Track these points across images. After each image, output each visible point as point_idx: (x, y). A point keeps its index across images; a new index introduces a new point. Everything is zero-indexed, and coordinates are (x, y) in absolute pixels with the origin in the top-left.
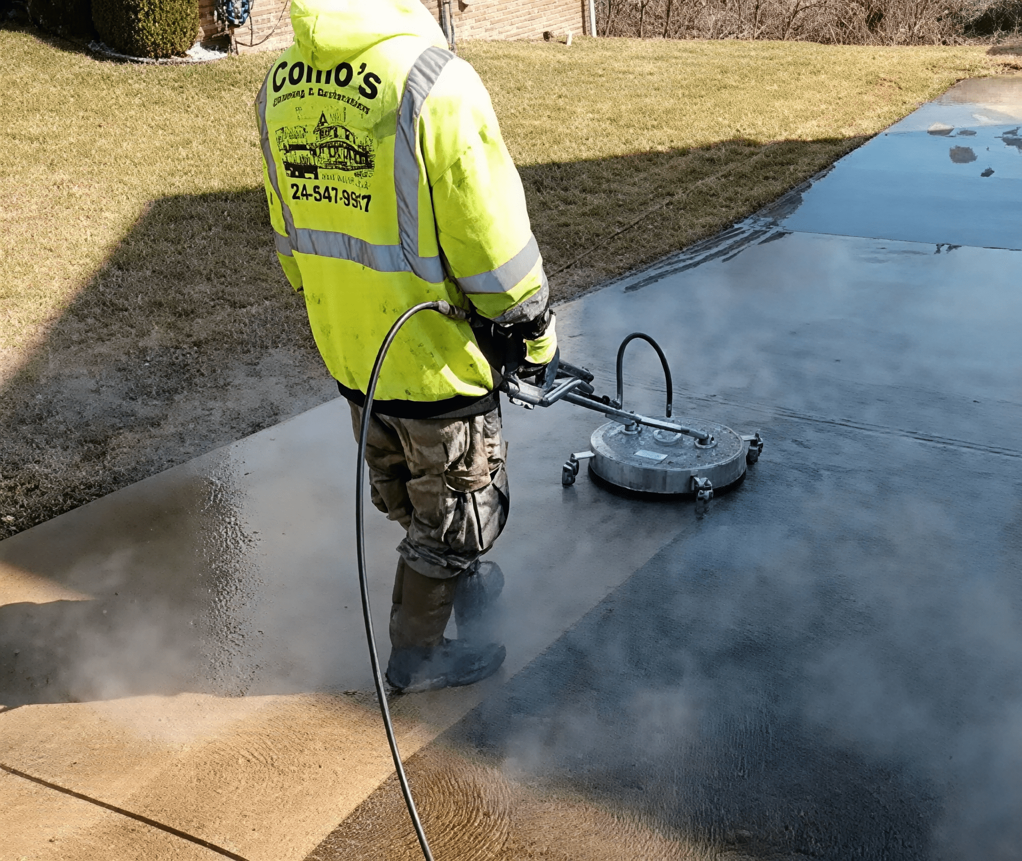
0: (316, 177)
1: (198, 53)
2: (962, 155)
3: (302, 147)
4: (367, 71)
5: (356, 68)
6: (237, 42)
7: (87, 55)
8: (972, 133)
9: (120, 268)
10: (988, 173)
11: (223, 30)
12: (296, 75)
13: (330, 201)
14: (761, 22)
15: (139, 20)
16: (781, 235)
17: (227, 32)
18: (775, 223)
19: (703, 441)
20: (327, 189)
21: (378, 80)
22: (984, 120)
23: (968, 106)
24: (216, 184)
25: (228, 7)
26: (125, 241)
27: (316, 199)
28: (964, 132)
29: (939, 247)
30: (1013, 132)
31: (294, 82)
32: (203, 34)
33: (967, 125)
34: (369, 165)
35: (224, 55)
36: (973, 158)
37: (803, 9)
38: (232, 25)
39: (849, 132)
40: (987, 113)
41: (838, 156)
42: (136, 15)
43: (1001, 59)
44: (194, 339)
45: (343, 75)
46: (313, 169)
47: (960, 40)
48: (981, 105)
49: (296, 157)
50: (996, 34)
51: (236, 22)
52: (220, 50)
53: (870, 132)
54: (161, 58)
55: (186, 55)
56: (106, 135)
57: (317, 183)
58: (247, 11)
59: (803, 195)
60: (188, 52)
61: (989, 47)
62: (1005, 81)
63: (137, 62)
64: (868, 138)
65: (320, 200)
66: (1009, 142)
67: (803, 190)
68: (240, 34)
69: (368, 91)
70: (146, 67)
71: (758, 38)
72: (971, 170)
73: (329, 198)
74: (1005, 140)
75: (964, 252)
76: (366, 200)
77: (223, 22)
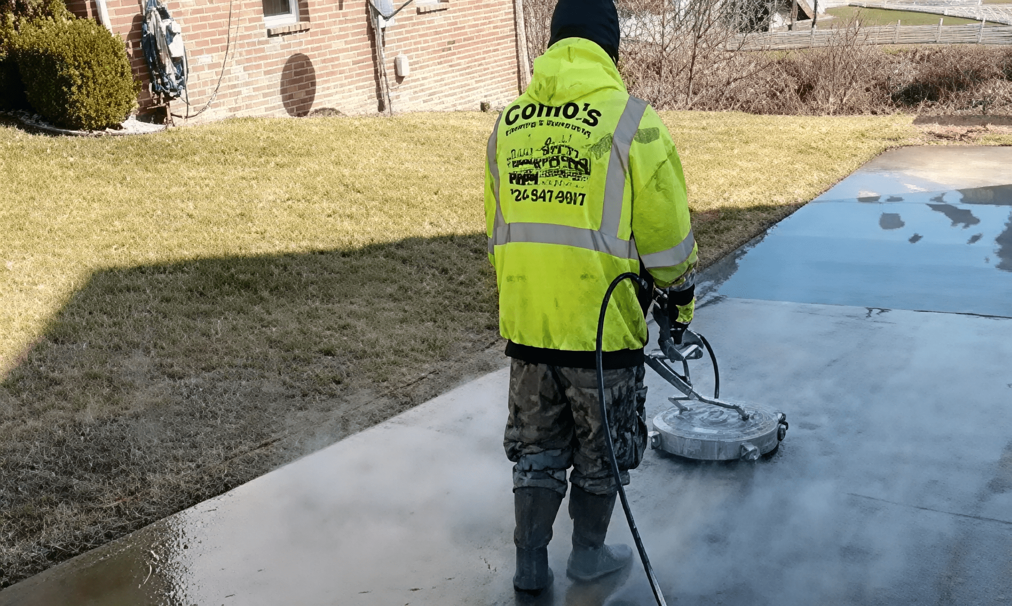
0: (536, 183)
1: (133, 126)
2: (891, 222)
3: (528, 162)
4: (589, 108)
5: (581, 107)
6: (172, 115)
7: (20, 128)
8: (899, 199)
9: (56, 341)
10: (915, 238)
11: (159, 102)
12: (528, 112)
13: (544, 200)
14: (695, 93)
15: (73, 94)
16: (717, 300)
17: (162, 104)
18: (711, 289)
19: (745, 418)
20: (544, 191)
21: (599, 114)
22: (912, 187)
23: (896, 175)
24: (153, 256)
25: (162, 80)
26: (60, 314)
27: (533, 200)
28: (892, 199)
29: (870, 310)
30: (939, 199)
31: (525, 117)
32: (138, 106)
33: (896, 193)
34: (588, 173)
35: (160, 127)
36: (902, 224)
37: (735, 80)
38: (168, 98)
39: (781, 200)
40: (914, 180)
41: (772, 223)
42: (69, 89)
43: (926, 128)
44: (131, 411)
45: (571, 110)
46: (535, 178)
47: (887, 109)
48: (908, 173)
49: (521, 169)
50: (922, 104)
51: (172, 94)
52: (156, 123)
53: (800, 200)
54: (96, 130)
55: (121, 128)
56: (40, 207)
57: (535, 187)
58: (182, 83)
59: (737, 261)
60: (122, 125)
61: (915, 116)
62: (931, 148)
63: (71, 135)
64: (798, 206)
65: (536, 200)
66: (935, 208)
67: (738, 256)
68: (175, 107)
69: (592, 121)
70: (79, 140)
71: (691, 109)
72: (900, 235)
73: (544, 198)
74: (930, 206)
75: (894, 314)
76: (581, 196)
77: (159, 94)
